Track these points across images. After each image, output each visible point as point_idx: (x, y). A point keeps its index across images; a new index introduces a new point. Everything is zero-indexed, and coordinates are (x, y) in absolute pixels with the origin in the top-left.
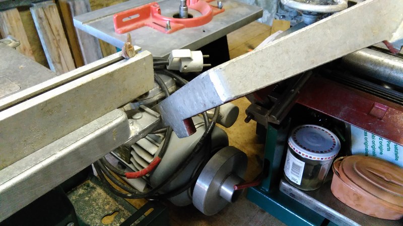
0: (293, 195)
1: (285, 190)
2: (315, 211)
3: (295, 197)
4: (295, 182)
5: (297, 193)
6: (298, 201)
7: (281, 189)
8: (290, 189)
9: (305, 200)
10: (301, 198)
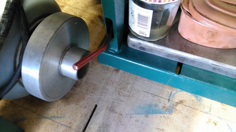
0: (143, 49)
1: (134, 46)
2: (167, 58)
3: (145, 50)
4: (144, 35)
5: (146, 45)
6: (149, 52)
7: (130, 45)
8: (139, 43)
9: (156, 50)
10: (151, 49)
